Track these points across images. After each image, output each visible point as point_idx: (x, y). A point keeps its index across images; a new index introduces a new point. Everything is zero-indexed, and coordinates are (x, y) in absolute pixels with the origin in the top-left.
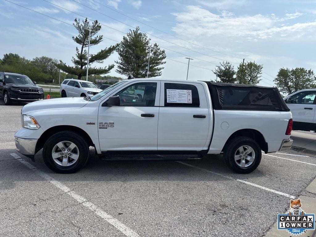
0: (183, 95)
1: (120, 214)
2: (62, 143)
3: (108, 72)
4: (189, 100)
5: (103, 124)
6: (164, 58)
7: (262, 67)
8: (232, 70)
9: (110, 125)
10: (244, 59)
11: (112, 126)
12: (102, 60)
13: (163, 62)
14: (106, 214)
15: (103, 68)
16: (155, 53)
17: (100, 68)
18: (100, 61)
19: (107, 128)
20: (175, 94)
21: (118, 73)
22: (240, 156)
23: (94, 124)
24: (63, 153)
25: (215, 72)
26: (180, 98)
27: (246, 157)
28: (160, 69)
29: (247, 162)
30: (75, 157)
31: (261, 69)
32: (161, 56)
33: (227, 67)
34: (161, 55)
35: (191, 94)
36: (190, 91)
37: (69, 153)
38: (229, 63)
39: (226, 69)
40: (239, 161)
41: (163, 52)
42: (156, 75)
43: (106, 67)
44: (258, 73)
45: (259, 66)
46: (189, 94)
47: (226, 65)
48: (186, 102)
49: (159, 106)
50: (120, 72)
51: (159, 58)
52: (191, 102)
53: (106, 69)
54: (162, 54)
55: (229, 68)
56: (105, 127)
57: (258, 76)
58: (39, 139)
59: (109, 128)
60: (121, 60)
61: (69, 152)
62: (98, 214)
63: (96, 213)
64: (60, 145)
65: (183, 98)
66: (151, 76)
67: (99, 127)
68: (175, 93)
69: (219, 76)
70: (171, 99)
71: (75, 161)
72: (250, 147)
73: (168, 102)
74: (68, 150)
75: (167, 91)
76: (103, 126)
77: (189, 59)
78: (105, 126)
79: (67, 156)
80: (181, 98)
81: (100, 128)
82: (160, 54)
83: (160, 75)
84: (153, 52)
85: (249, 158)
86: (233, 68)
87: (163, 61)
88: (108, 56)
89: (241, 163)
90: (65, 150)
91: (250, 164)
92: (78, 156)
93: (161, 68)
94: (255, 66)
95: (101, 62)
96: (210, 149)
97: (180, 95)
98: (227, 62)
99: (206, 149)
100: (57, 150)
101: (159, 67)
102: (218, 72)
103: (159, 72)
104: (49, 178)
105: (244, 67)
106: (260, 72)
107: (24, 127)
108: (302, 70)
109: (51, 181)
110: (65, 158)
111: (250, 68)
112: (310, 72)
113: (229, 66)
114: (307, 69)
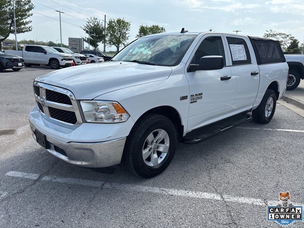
0: (241, 51)
2: (153, 133)
5: (194, 96)
7: (130, 24)
8: (101, 27)
10: (105, 15)
13: (29, 15)
16: (18, 3)
23: (186, 97)
24: (151, 148)
25: (85, 29)
27: (268, 108)
28: (27, 23)
30: (165, 148)
32: (27, 7)
33: (96, 23)
35: (244, 49)
36: (243, 46)
38: (96, 19)
39: (95, 25)
42: (25, 30)
44: (127, 30)
45: (127, 23)
47: (94, 21)
49: (229, 66)
52: (246, 58)
55: (98, 24)
56: (195, 100)
57: (127, 32)
58: (127, 137)
59: (198, 101)
61: (158, 144)
65: (242, 55)
66: (20, 31)
67: (190, 101)
68: (236, 49)
69: (87, 32)
70: (235, 56)
71: (166, 154)
72: (272, 98)
73: (233, 60)
75: (230, 47)
77: (60, 12)
79: (155, 151)
81: (191, 103)
83: (30, 30)
86: (101, 24)
87: (30, 12)
90: (154, 143)
91: (270, 113)
92: (168, 145)
94: (123, 22)
97: (239, 51)
98: (94, 18)
99: (252, 107)
101: (25, 21)
102: (88, 29)
103: (27, 26)
104: (157, 190)
105: (113, 23)
106: (129, 29)
107: (88, 121)
108: (157, 27)
109: (170, 193)
110: (154, 153)
111: (120, 25)
112: (162, 29)
113: (97, 22)
114: (160, 26)
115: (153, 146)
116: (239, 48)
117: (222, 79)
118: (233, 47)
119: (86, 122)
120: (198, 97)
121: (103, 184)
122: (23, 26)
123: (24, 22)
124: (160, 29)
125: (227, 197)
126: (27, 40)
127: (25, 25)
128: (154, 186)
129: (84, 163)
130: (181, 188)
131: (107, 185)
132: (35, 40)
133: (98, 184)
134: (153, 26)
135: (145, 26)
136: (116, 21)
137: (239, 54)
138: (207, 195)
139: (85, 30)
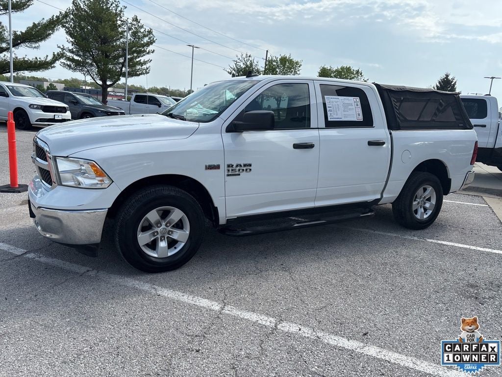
0: (350, 107)
1: (365, 334)
2: (158, 211)
3: (52, 67)
4: (359, 115)
5: (234, 166)
6: (151, 42)
7: (301, 65)
8: (256, 69)
9: (245, 168)
10: (267, 51)
11: (248, 170)
12: (36, 42)
13: (149, 52)
14: (343, 339)
15: (42, 59)
16: (135, 34)
17: (36, 58)
18: (33, 45)
19: (239, 175)
20: (338, 105)
21: (65, 69)
22: (418, 203)
23: (218, 167)
24: (157, 232)
26: (345, 111)
27: (425, 203)
28: (145, 63)
29: (425, 210)
30: (182, 236)
31: (300, 67)
32: (146, 40)
33: (248, 63)
34: (147, 38)
35: (359, 104)
36: (358, 99)
37: (169, 231)
38: (250, 56)
39: (247, 66)
40: (416, 211)
41: (150, 32)
42: (140, 72)
43: (47, 56)
44: (295, 73)
45: (296, 63)
46: (357, 105)
47: (246, 59)
48: (355, 119)
49: (318, 128)
50: (69, 66)
51: (142, 42)
52: (360, 118)
53: (48, 60)
54: (148, 36)
55: (251, 64)
56: (237, 173)
58: (109, 209)
59: (243, 174)
60: (71, 44)
61: (169, 228)
62: (332, 342)
63: (326, 341)
64: (153, 216)
65: (350, 112)
67: (226, 173)
68: (339, 103)
70: (334, 114)
71: (183, 244)
72: (431, 188)
73: (329, 120)
74: (166, 225)
75: (326, 99)
76: (234, 170)
77: (193, 47)
78: (237, 170)
79: (164, 237)
80: (348, 111)
81: (228, 175)
82: (145, 36)
83: (147, 73)
84: (130, 32)
85: (427, 205)
86: (256, 65)
87: (151, 48)
88: (50, 34)
89: (419, 213)
90: (161, 225)
91: (429, 212)
92: (188, 232)
93: (145, 60)
94: (291, 62)
95: (35, 47)
96: (384, 196)
97: (346, 106)
98: (247, 55)
99: (379, 197)
100: (147, 228)
101: (142, 59)
102: (235, 71)
103: (144, 67)
104: (146, 287)
105: (275, 64)
106: (298, 72)
107: (63, 183)
108: (348, 69)
109: (159, 293)
110: (161, 240)
111: (284, 66)
112: (358, 72)
113: (251, 61)
114: (354, 68)
115: (159, 230)
116: (347, 102)
117: (296, 146)
118: (332, 100)
119: (61, 185)
120: (243, 170)
121: (88, 271)
122: (138, 67)
123: (142, 61)
124: (353, 73)
125: (229, 309)
126: (159, 88)
127: (142, 66)
128: (147, 282)
129: (54, 236)
130: (179, 290)
131: (92, 273)
132: (168, 88)
133: (83, 269)
134: (342, 68)
135: (328, 67)
136: (278, 59)
137: (344, 111)
138: (204, 303)
139: (230, 74)
